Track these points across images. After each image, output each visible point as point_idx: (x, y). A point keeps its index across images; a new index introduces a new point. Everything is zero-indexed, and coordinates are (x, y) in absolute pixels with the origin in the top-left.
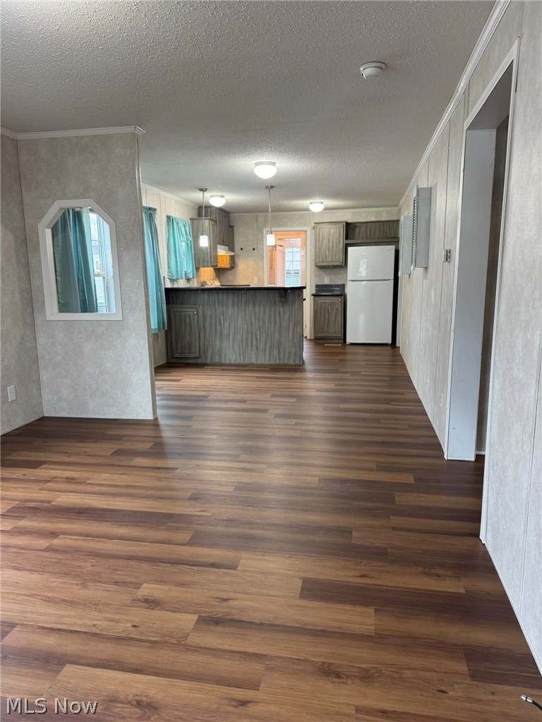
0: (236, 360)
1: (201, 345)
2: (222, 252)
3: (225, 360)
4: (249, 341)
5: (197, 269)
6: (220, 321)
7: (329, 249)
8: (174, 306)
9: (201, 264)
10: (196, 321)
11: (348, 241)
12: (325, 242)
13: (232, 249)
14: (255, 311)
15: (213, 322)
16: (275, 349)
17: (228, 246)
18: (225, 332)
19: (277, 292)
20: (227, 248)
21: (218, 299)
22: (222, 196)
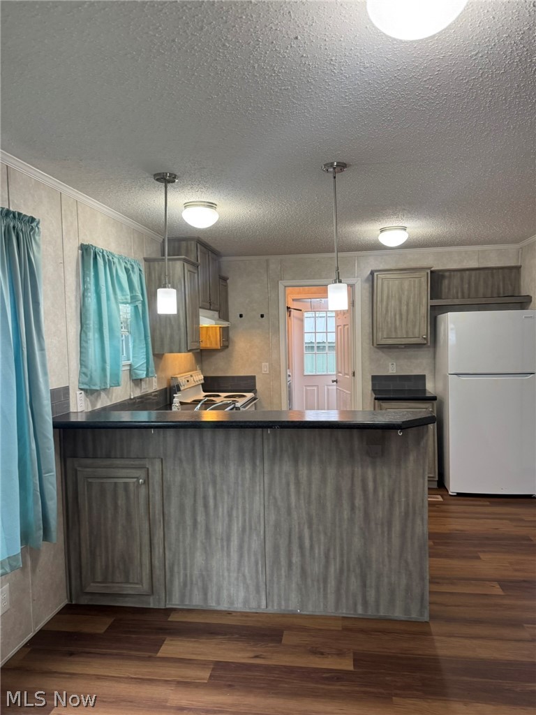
0: (246, 601)
1: (156, 563)
2: (207, 321)
3: (218, 603)
4: (283, 553)
5: (158, 356)
6: (205, 498)
7: (401, 315)
8: (89, 461)
9: (166, 348)
10: (142, 501)
11: (436, 302)
12: (393, 303)
13: (224, 315)
14: (297, 477)
15: (188, 502)
16: (353, 579)
17: (219, 311)
18: (219, 528)
19: (355, 431)
20: (216, 314)
21: (202, 445)
22: (211, 205)
